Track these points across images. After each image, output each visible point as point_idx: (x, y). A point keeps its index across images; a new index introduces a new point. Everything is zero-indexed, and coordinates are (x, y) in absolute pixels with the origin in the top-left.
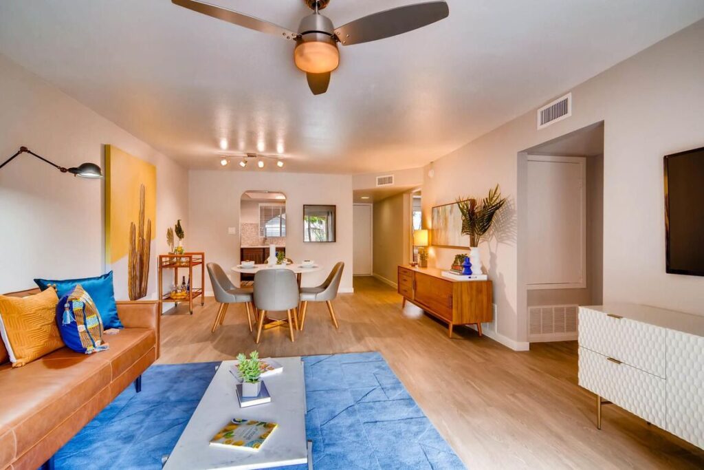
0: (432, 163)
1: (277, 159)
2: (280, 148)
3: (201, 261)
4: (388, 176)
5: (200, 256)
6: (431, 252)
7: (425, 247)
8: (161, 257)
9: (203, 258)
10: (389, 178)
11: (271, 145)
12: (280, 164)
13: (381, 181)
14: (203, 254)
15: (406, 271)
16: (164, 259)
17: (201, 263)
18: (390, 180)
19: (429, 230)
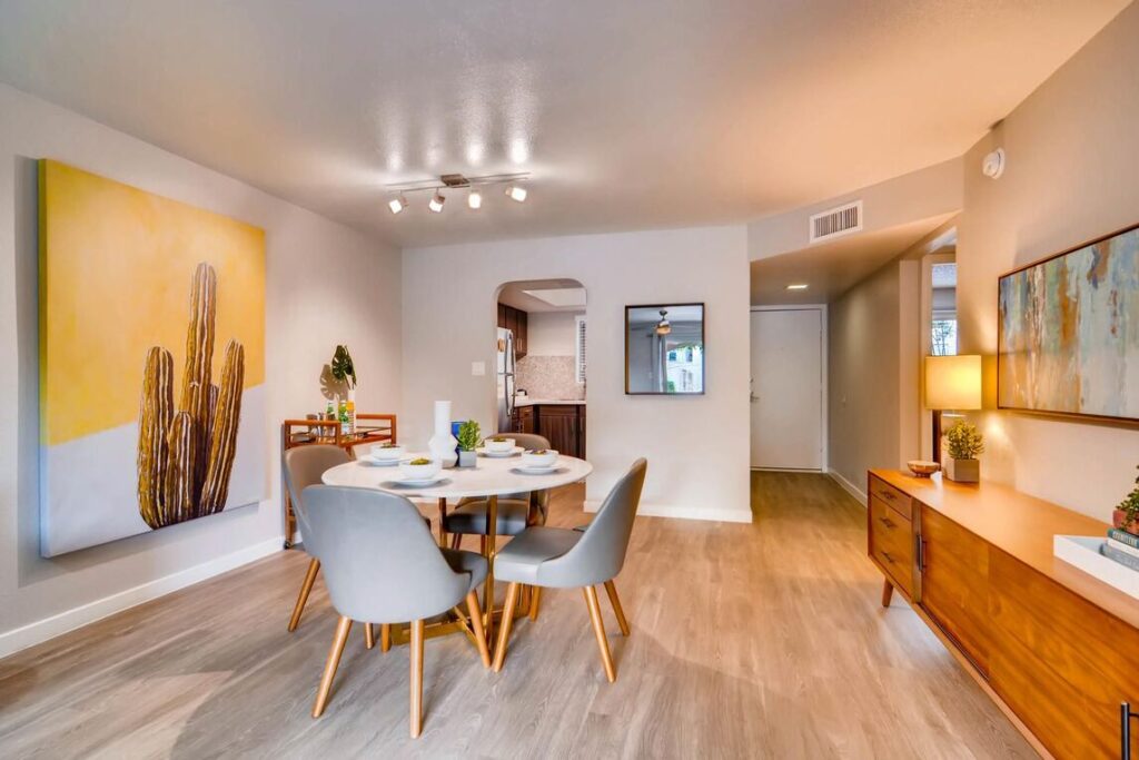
0: (997, 126)
1: (508, 181)
2: (519, 151)
3: (388, 432)
4: (843, 208)
5: (387, 423)
6: (995, 429)
7: (972, 414)
8: (287, 426)
9: (393, 428)
10: (847, 212)
11: (497, 148)
12: (519, 194)
13: (824, 227)
14: (392, 418)
15: (893, 493)
16: (295, 429)
17: (386, 437)
18: (850, 218)
19: (985, 357)
